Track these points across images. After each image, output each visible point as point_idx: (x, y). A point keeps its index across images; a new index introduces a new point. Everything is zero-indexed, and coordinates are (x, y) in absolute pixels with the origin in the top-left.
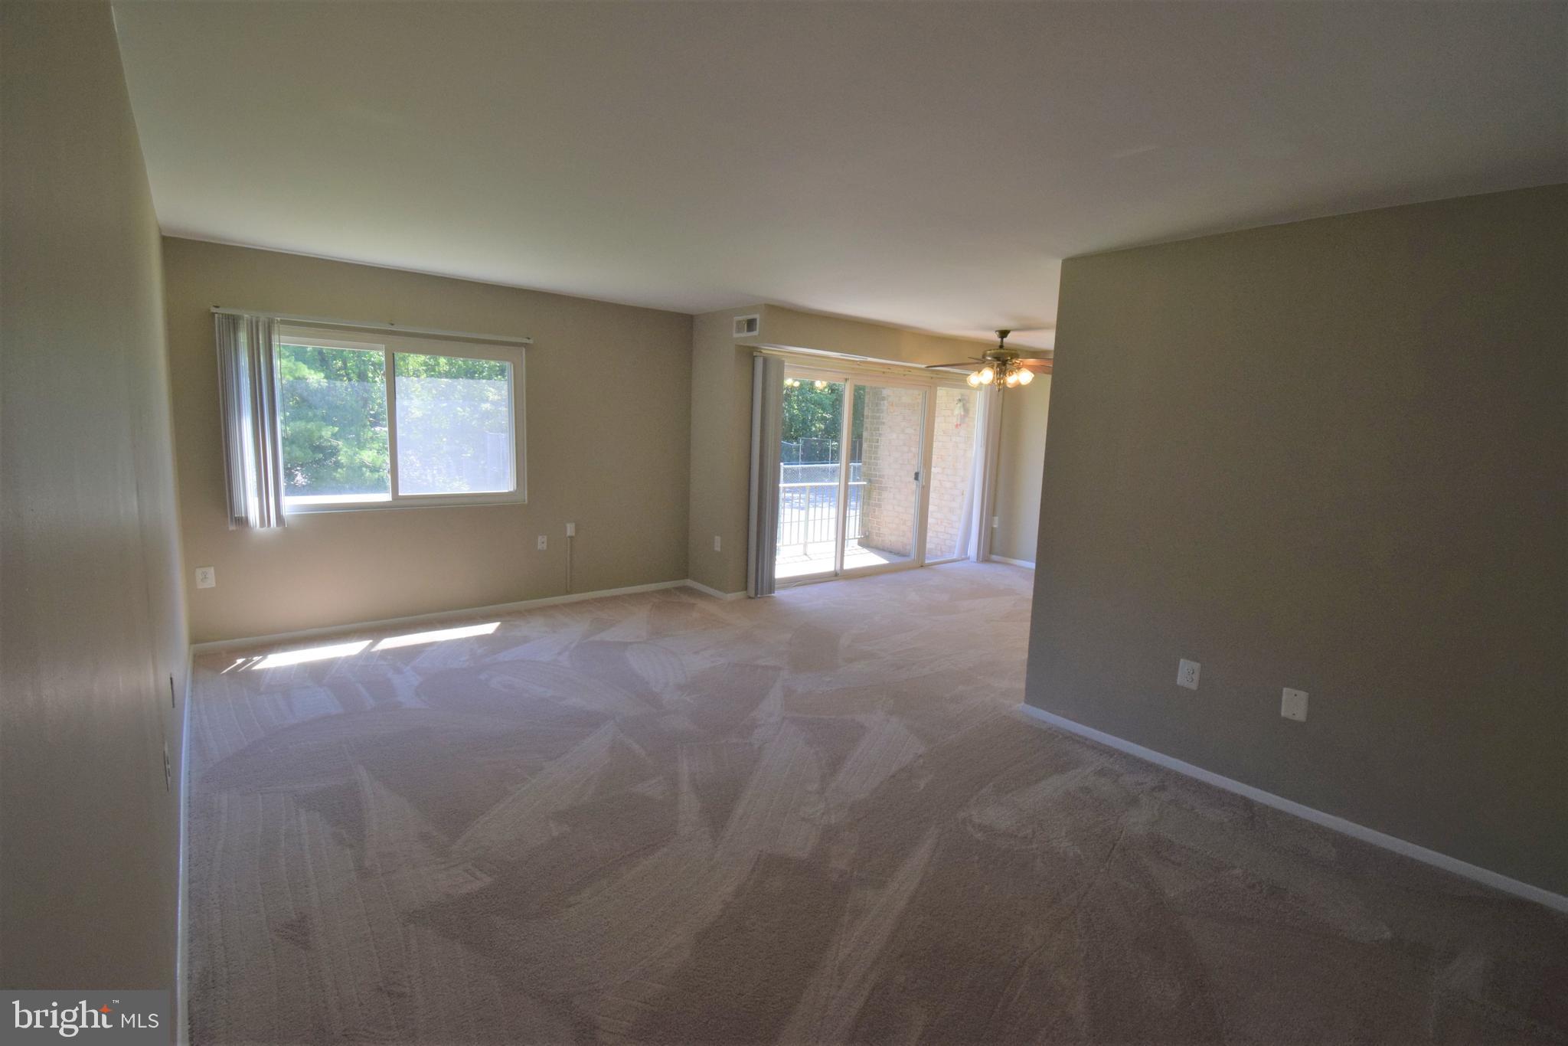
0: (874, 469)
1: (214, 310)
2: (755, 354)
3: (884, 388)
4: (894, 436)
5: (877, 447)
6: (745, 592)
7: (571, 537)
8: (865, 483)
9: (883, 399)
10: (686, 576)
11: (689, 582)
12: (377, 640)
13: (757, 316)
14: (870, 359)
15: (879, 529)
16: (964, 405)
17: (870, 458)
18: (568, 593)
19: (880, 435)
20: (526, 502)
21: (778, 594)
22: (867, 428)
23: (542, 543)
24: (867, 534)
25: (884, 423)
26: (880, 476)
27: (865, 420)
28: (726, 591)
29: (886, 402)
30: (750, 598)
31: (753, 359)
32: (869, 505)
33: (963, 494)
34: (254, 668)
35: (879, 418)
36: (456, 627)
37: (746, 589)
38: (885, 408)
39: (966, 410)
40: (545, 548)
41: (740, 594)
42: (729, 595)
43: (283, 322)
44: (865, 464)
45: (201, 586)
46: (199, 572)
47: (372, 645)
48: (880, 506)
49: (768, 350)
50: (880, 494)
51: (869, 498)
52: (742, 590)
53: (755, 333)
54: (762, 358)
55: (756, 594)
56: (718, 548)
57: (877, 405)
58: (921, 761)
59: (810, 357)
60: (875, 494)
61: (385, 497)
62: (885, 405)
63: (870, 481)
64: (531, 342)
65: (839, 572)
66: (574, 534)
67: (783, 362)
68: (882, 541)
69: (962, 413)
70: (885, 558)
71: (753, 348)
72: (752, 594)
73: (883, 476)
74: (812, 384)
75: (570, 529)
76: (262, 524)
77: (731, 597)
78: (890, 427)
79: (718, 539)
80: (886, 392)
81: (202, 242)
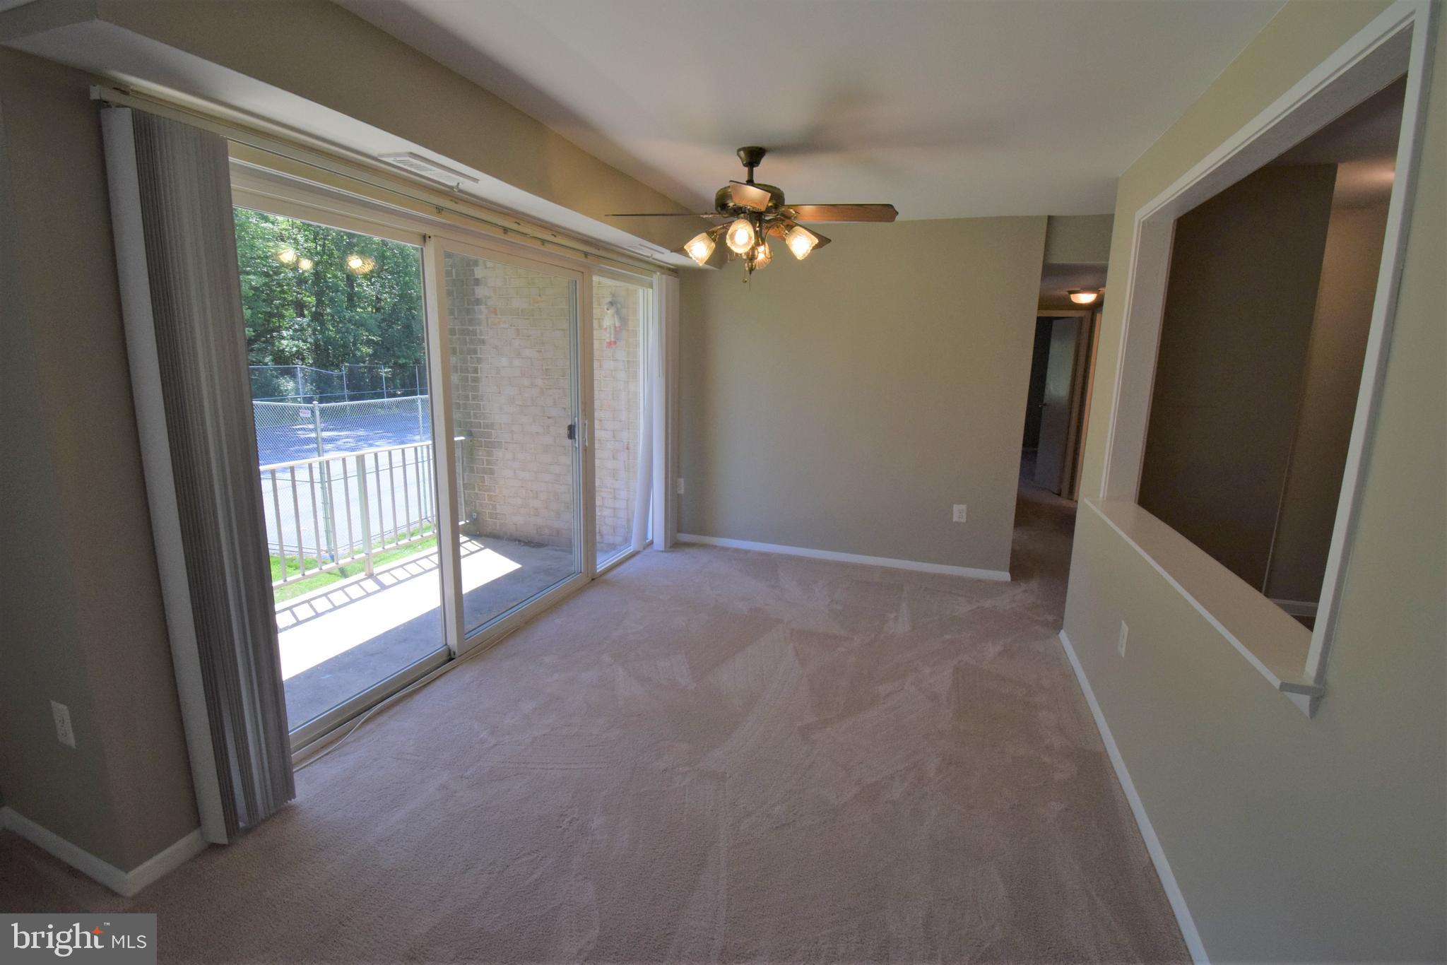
0: (475, 414)
4: (503, 362)
5: (476, 380)
8: (463, 438)
9: (478, 302)
15: (494, 507)
16: (618, 312)
17: (466, 397)
19: (479, 360)
22: (455, 349)
24: (475, 515)
25: (483, 342)
26: (487, 426)
29: (482, 307)
30: (214, 848)
32: (472, 470)
33: (628, 449)
35: (474, 333)
38: (483, 317)
39: (624, 320)
48: (492, 472)
50: (490, 454)
51: (472, 457)
57: (468, 312)
60: (481, 454)
62: (482, 312)
63: (470, 434)
68: (501, 525)
69: (617, 324)
73: (492, 424)
78: (496, 347)
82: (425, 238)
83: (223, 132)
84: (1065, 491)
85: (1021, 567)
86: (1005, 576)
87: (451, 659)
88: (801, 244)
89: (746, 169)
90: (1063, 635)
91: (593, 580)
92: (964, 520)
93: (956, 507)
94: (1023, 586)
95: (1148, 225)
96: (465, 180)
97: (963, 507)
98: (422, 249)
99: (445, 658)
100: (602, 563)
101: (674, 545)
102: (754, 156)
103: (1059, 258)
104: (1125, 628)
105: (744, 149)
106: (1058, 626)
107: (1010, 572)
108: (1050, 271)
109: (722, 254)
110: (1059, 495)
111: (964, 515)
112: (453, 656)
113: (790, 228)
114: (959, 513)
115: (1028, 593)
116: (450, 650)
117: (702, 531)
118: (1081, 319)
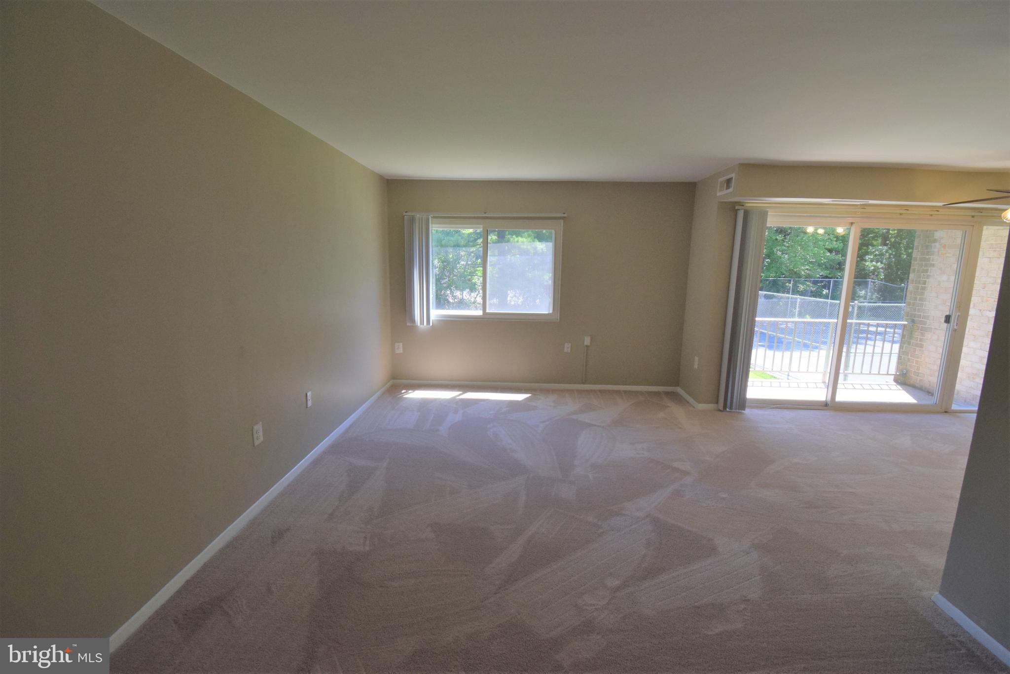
0: (918, 310)
1: (404, 214)
2: (736, 208)
3: (936, 231)
4: (944, 278)
5: (924, 289)
6: (716, 405)
7: (587, 346)
8: (906, 323)
9: (935, 241)
10: (677, 384)
11: (679, 390)
12: (465, 392)
13: (733, 175)
14: (871, 202)
15: (918, 368)
17: (915, 299)
18: (583, 383)
19: (928, 277)
20: (558, 321)
21: (747, 412)
22: (914, 269)
23: (567, 348)
24: (905, 372)
25: (933, 265)
26: (924, 317)
27: (913, 262)
28: (699, 402)
29: (937, 244)
30: (717, 410)
31: (736, 212)
32: (909, 344)
34: (404, 396)
35: (929, 260)
36: (508, 393)
37: (717, 402)
38: (936, 250)
40: (569, 352)
41: (711, 406)
42: (700, 405)
43: (434, 217)
44: (909, 304)
45: (397, 352)
46: (396, 344)
47: (460, 395)
48: (921, 346)
49: (753, 203)
50: (923, 335)
51: (911, 336)
52: (714, 403)
53: (731, 190)
54: (743, 210)
55: (725, 407)
56: (696, 366)
57: (927, 247)
58: (743, 606)
59: (795, 206)
60: (917, 335)
61: (479, 313)
62: (936, 247)
63: (913, 321)
64: (565, 215)
65: (829, 403)
66: (589, 344)
67: (767, 212)
68: (921, 380)
70: (914, 397)
71: (736, 203)
72: (721, 408)
74: (834, 230)
75: (587, 341)
76: (421, 324)
77: (701, 406)
79: (697, 359)
80: (937, 235)
81: (403, 180)
82: (852, 224)
91: (946, 412)
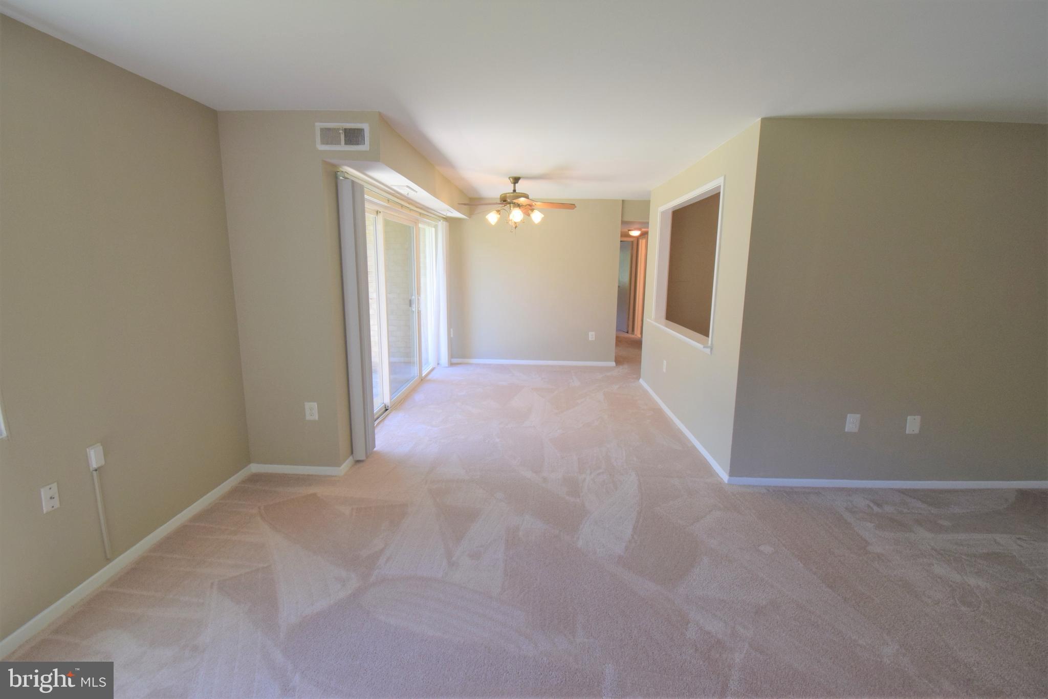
2: (340, 175)
6: (352, 457)
7: (99, 470)
10: (249, 462)
18: (108, 560)
23: (49, 499)
31: (336, 181)
37: (352, 453)
40: (56, 505)
41: (349, 461)
52: (349, 457)
53: (362, 147)
54: (349, 181)
65: (389, 405)
66: (102, 464)
75: (95, 457)
82: (377, 212)
83: (365, 185)
84: (630, 331)
85: (619, 361)
86: (614, 364)
87: (387, 410)
88: (537, 217)
89: (513, 185)
90: (641, 381)
91: (422, 380)
92: (594, 339)
93: (590, 334)
94: (621, 367)
95: (663, 213)
96: (412, 191)
97: (593, 333)
98: (375, 217)
99: (384, 409)
100: (424, 374)
101: (452, 364)
102: (516, 180)
103: (626, 219)
104: (665, 362)
105: (512, 177)
106: (638, 377)
107: (615, 361)
108: (624, 223)
109: (504, 221)
110: (627, 332)
111: (594, 336)
112: (387, 408)
113: (532, 210)
114: (592, 336)
115: (624, 369)
116: (385, 406)
117: (464, 357)
118: (632, 242)
